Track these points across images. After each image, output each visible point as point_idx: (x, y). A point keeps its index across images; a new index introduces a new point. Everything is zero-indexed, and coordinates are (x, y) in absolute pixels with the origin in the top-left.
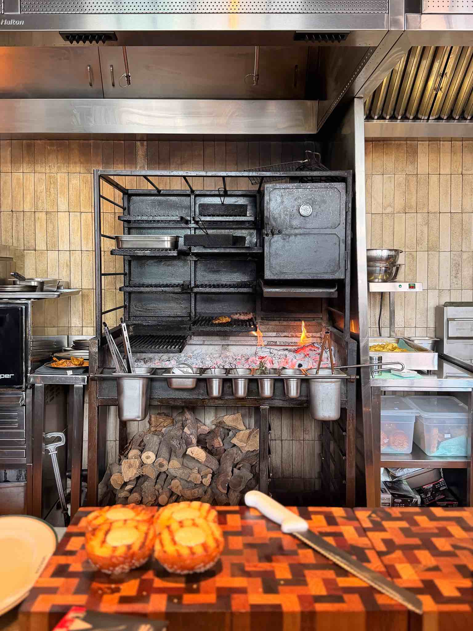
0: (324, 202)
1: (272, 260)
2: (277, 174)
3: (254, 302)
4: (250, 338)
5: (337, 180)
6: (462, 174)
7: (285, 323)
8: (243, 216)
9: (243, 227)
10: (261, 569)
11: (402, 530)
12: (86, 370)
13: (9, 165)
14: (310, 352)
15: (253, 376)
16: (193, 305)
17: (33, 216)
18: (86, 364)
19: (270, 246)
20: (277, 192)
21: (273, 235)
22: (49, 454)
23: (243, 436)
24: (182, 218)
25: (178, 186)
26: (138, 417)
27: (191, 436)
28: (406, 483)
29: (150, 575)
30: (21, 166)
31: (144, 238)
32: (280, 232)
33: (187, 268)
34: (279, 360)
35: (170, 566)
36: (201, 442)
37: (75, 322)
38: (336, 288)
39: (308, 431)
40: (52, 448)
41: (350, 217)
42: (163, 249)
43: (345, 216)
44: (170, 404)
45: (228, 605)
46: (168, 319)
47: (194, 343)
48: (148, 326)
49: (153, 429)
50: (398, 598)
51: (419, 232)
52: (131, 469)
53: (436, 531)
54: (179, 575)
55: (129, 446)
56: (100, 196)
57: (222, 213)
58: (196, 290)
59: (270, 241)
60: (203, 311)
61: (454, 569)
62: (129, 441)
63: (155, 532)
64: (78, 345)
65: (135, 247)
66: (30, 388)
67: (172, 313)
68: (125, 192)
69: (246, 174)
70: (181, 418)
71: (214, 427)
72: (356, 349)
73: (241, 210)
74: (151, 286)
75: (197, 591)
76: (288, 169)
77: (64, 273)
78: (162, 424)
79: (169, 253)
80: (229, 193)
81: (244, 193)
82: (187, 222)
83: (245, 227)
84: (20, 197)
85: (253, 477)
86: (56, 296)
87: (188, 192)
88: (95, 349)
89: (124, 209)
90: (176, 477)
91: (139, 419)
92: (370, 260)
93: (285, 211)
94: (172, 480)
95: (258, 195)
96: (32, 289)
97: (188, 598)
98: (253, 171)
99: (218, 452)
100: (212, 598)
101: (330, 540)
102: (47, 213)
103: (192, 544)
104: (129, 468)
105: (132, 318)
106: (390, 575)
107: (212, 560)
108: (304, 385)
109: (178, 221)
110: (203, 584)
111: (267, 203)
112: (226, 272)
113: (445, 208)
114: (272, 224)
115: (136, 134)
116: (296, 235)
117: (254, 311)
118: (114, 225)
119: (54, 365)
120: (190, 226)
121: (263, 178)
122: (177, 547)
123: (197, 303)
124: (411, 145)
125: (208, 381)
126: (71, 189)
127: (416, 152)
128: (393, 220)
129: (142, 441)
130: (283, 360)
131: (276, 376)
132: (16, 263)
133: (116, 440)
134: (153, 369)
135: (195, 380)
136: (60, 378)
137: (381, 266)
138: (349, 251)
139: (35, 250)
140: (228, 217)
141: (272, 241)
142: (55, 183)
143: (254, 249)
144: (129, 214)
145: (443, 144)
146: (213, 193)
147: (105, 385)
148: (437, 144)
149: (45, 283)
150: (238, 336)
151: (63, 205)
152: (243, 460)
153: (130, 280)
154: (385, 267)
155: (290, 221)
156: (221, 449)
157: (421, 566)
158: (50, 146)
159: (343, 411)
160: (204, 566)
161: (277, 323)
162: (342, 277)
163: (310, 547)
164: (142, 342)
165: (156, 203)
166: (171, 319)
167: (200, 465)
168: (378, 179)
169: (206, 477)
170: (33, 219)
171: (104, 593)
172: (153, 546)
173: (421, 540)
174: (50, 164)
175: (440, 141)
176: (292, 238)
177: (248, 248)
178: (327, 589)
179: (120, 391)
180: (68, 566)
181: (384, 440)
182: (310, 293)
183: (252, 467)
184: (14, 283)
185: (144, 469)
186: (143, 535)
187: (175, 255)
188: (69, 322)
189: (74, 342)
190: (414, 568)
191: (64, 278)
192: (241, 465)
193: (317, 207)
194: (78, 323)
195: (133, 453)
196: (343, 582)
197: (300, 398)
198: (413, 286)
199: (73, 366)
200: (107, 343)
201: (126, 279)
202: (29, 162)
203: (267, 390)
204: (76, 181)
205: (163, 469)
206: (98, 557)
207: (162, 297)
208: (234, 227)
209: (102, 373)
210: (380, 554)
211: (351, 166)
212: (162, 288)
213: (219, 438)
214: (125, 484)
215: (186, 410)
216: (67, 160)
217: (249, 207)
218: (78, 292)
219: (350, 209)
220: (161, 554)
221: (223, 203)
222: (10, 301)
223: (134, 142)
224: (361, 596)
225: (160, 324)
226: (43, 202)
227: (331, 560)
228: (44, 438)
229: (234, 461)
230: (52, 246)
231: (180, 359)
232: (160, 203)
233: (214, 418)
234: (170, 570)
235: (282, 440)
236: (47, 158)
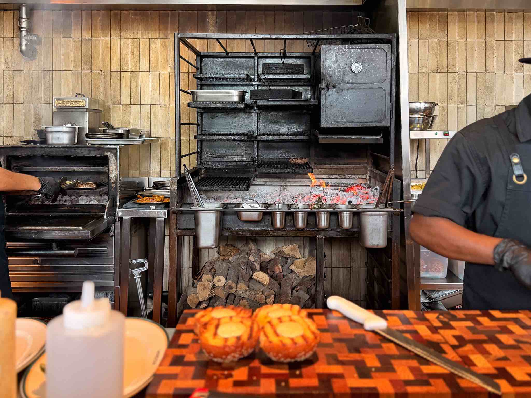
0: (373, 60)
1: (327, 111)
2: (332, 36)
3: (309, 148)
4: (304, 179)
5: (382, 42)
6: (485, 40)
7: (335, 167)
8: (300, 74)
9: (299, 84)
10: (352, 359)
11: (468, 328)
12: (167, 206)
13: (99, 31)
14: (358, 191)
15: (311, 210)
16: (256, 152)
17: (119, 75)
18: (166, 201)
19: (325, 99)
20: (332, 52)
21: (328, 88)
22: (134, 278)
23: (300, 264)
24: (248, 76)
25: (243, 48)
26: (213, 245)
27: (255, 263)
28: (441, 304)
29: (256, 363)
30: (109, 33)
31: (216, 93)
32: (334, 87)
33: (250, 120)
34: (332, 198)
35: (275, 354)
36: (263, 268)
37: (155, 165)
38: (382, 135)
39: (355, 260)
40: (137, 273)
41: (394, 73)
42: (232, 102)
43: (390, 73)
44: (239, 234)
45: (330, 387)
46: (234, 163)
47: (257, 184)
48: (218, 169)
49: (222, 258)
50: (478, 382)
51: (449, 89)
52: (205, 291)
53: (498, 329)
54: (282, 363)
55: (201, 272)
56: (180, 57)
57: (282, 72)
58: (259, 138)
59: (326, 95)
60: (264, 157)
61: (520, 359)
62: (201, 268)
63: (258, 326)
64: (158, 185)
65: (208, 100)
66: (119, 221)
67: (238, 158)
68: (198, 54)
69: (305, 36)
70: (245, 248)
71: (273, 256)
72: (400, 187)
73: (298, 69)
74: (220, 134)
75: (300, 376)
76: (341, 32)
77: (145, 124)
78: (229, 254)
79: (237, 105)
80: (287, 55)
81: (300, 55)
82: (251, 80)
83: (301, 84)
84: (108, 59)
85: (309, 298)
86: (140, 142)
87: (253, 55)
88: (175, 187)
89: (197, 69)
90: (243, 298)
91: (214, 247)
92: (412, 111)
93: (339, 68)
94: (240, 300)
95: (312, 57)
96: (120, 136)
97: (294, 382)
98: (311, 34)
99: (278, 278)
100: (315, 382)
101: (408, 336)
102: (131, 72)
103: (293, 336)
104: (204, 290)
105: (203, 163)
106: (466, 364)
107: (312, 349)
108: (356, 218)
109: (244, 78)
110: (304, 370)
111: (323, 61)
112: (284, 122)
113: (472, 68)
114: (327, 80)
115: (207, 5)
116: (348, 89)
117: (308, 156)
118: (188, 82)
119: (139, 201)
120: (253, 83)
121: (319, 40)
122: (281, 339)
123: (260, 151)
124: (441, 15)
125: (272, 214)
126: (151, 52)
127: (446, 22)
128: (427, 79)
129: (213, 267)
130: (335, 198)
131: (331, 210)
132: (104, 115)
133: (189, 267)
134: (225, 204)
135: (262, 213)
136: (144, 213)
137: (420, 116)
138: (394, 103)
139: (121, 104)
140: (288, 75)
141: (327, 94)
142: (138, 47)
143: (311, 102)
144: (201, 72)
145: (469, 15)
146: (274, 55)
147: (184, 218)
148: (464, 15)
149: (130, 131)
150: (295, 178)
151: (145, 66)
152: (299, 284)
153: (202, 130)
154: (423, 118)
155: (343, 77)
156: (280, 275)
157: (491, 357)
158: (134, 15)
159: (389, 240)
160: (305, 355)
161: (328, 166)
162: (388, 125)
163: (392, 342)
164: (214, 182)
165: (225, 64)
166: (237, 163)
167: (264, 287)
168: (414, 43)
169: (269, 298)
170: (119, 78)
171: (218, 378)
172: (259, 338)
173: (487, 336)
174: (134, 31)
175: (466, 12)
176: (345, 91)
177: (306, 101)
178: (414, 375)
179: (197, 223)
180: (182, 357)
181: (423, 266)
182: (359, 139)
183: (308, 289)
184: (104, 131)
185: (216, 291)
186: (249, 329)
187: (243, 107)
188: (149, 166)
189: (154, 183)
190: (486, 358)
191: (145, 128)
192: (298, 289)
193: (367, 65)
194: (157, 167)
195: (206, 277)
196: (426, 369)
197: (352, 230)
198: (447, 134)
199: (156, 202)
200: (186, 181)
201: (198, 129)
202: (116, 29)
203: (323, 222)
204: (156, 45)
205: (232, 291)
206: (213, 346)
207: (229, 144)
208: (291, 84)
209: (181, 207)
210: (454, 347)
211: (395, 31)
212: (231, 136)
213: (279, 265)
214: (200, 303)
215: (250, 241)
216: (149, 28)
217: (305, 67)
218: (157, 140)
219: (395, 67)
220: (267, 344)
221: (283, 63)
222: (102, 146)
223: (206, 12)
224: (445, 380)
225: (227, 167)
226: (128, 63)
227: (413, 352)
228: (130, 264)
229: (292, 284)
230: (135, 100)
231: (245, 198)
232: (228, 64)
233: (273, 249)
234: (274, 359)
235: (332, 268)
236: (132, 25)
